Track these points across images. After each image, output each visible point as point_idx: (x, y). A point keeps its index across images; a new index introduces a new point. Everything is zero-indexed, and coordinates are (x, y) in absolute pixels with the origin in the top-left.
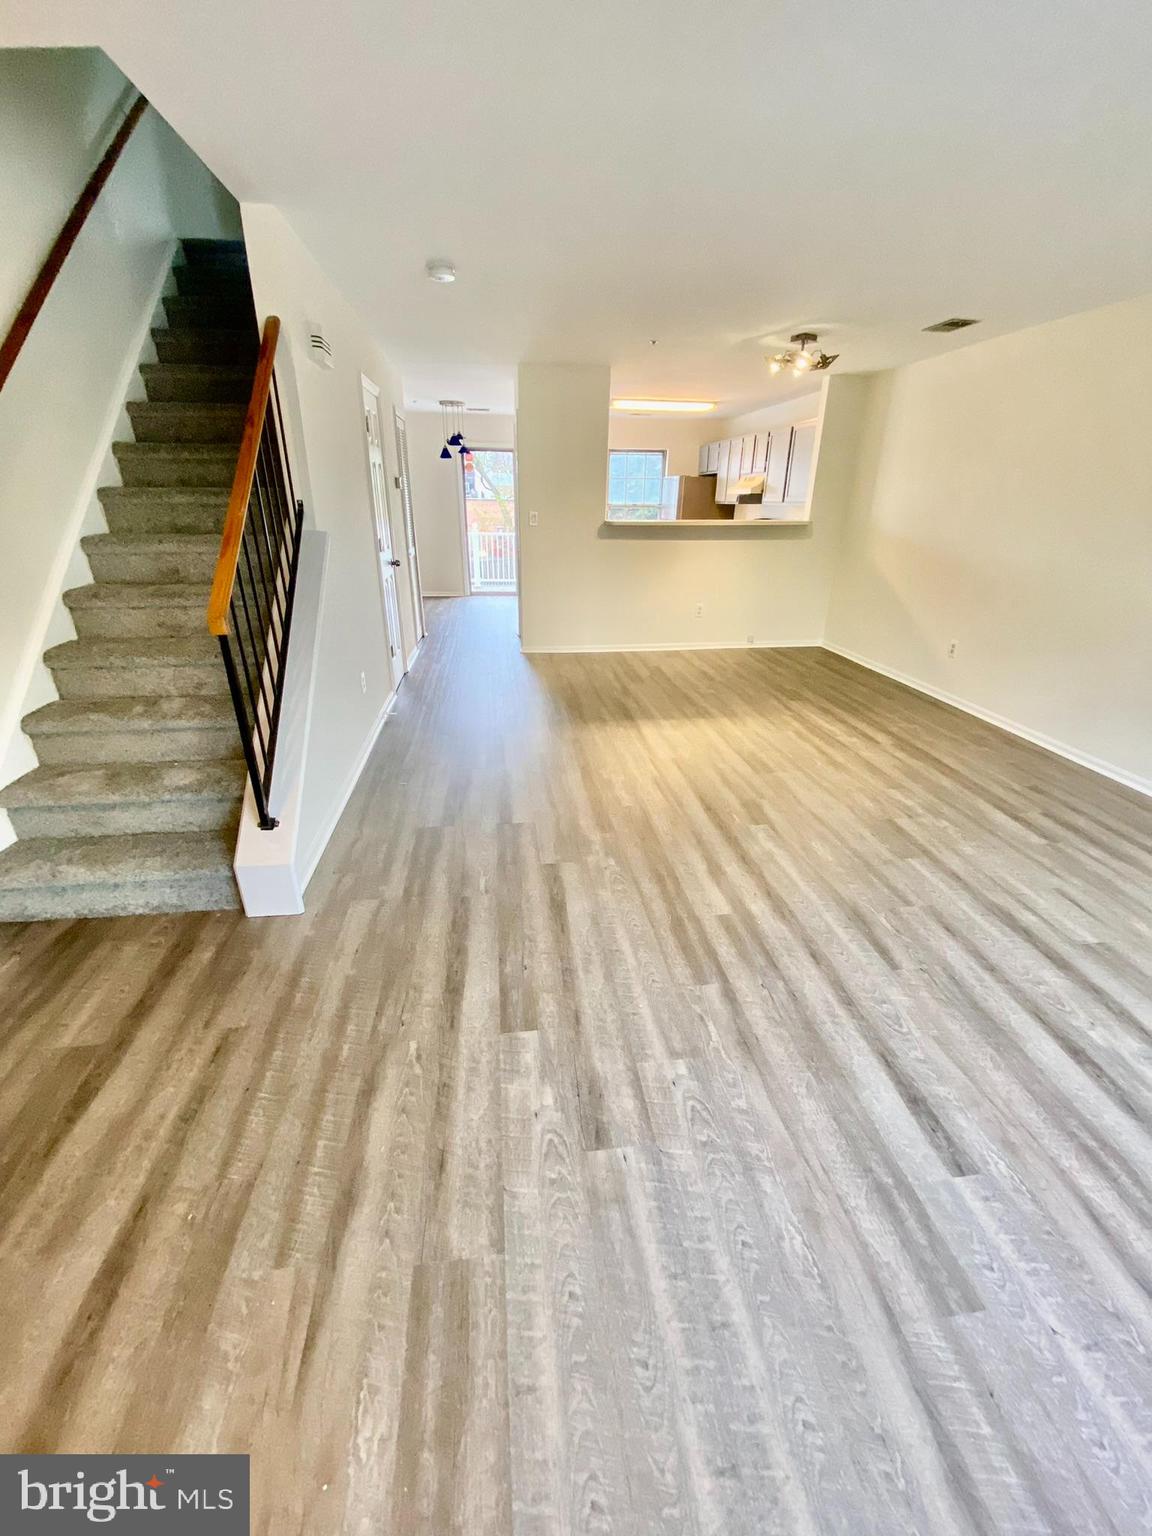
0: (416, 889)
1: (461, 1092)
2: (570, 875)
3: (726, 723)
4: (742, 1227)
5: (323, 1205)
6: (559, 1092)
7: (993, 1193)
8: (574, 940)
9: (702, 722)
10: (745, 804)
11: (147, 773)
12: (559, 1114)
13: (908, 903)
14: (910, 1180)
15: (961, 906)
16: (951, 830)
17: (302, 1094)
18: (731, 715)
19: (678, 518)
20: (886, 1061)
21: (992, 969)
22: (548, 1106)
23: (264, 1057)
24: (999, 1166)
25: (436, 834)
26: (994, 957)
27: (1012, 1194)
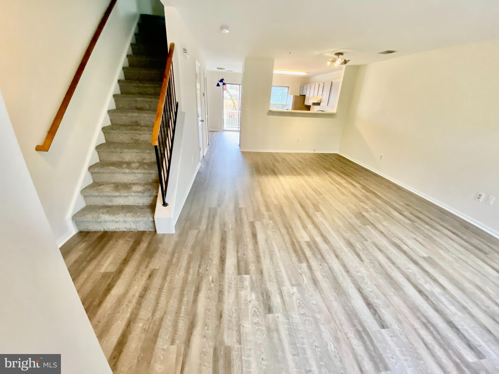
0: (209, 228)
1: (226, 293)
2: (258, 226)
3: (307, 177)
4: (315, 341)
5: (185, 326)
6: (257, 295)
7: (394, 335)
8: (260, 246)
9: (299, 177)
10: (313, 205)
11: (127, 186)
12: (257, 302)
13: (366, 240)
14: (368, 329)
15: (384, 242)
16: (380, 217)
17: (177, 291)
18: (309, 175)
19: (292, 110)
20: (360, 291)
21: (393, 263)
22: (253, 299)
23: (164, 278)
24: (395, 326)
25: (215, 210)
26: (394, 259)
27: (400, 336)
